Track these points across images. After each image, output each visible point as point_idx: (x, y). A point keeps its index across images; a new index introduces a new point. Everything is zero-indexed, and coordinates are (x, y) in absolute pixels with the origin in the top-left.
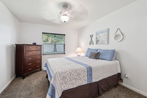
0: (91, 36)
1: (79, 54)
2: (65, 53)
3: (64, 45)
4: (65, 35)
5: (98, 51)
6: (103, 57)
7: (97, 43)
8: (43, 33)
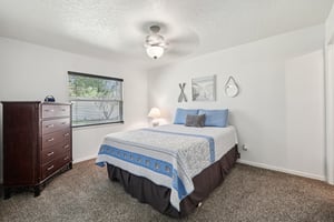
0: (182, 86)
1: (155, 121)
2: (122, 122)
3: (121, 102)
4: (122, 80)
5: (200, 114)
6: (213, 123)
7: (194, 99)
8: (69, 73)
